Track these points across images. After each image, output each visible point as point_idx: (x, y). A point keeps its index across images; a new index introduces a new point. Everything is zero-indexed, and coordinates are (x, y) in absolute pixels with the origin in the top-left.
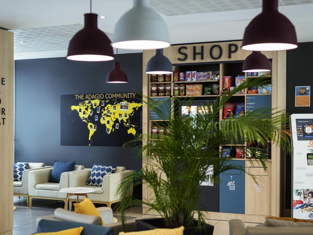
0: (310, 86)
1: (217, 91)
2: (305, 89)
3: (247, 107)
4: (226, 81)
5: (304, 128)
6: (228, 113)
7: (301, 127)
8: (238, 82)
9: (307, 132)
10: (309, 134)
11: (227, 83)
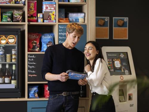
0: (109, 18)
1: (20, 18)
2: (104, 19)
3: (60, 37)
4: (31, 6)
5: (113, 62)
6: (34, 45)
7: (111, 61)
8: (48, 8)
9: (116, 66)
10: (118, 68)
11: (33, 9)
